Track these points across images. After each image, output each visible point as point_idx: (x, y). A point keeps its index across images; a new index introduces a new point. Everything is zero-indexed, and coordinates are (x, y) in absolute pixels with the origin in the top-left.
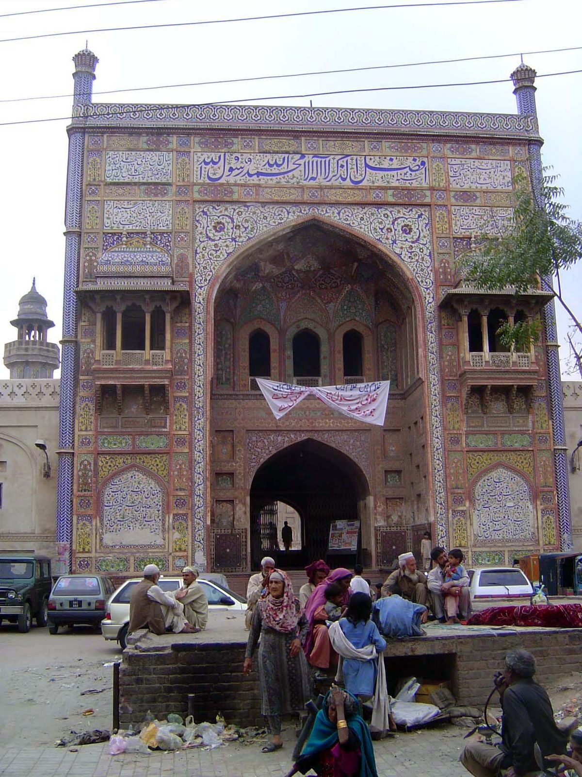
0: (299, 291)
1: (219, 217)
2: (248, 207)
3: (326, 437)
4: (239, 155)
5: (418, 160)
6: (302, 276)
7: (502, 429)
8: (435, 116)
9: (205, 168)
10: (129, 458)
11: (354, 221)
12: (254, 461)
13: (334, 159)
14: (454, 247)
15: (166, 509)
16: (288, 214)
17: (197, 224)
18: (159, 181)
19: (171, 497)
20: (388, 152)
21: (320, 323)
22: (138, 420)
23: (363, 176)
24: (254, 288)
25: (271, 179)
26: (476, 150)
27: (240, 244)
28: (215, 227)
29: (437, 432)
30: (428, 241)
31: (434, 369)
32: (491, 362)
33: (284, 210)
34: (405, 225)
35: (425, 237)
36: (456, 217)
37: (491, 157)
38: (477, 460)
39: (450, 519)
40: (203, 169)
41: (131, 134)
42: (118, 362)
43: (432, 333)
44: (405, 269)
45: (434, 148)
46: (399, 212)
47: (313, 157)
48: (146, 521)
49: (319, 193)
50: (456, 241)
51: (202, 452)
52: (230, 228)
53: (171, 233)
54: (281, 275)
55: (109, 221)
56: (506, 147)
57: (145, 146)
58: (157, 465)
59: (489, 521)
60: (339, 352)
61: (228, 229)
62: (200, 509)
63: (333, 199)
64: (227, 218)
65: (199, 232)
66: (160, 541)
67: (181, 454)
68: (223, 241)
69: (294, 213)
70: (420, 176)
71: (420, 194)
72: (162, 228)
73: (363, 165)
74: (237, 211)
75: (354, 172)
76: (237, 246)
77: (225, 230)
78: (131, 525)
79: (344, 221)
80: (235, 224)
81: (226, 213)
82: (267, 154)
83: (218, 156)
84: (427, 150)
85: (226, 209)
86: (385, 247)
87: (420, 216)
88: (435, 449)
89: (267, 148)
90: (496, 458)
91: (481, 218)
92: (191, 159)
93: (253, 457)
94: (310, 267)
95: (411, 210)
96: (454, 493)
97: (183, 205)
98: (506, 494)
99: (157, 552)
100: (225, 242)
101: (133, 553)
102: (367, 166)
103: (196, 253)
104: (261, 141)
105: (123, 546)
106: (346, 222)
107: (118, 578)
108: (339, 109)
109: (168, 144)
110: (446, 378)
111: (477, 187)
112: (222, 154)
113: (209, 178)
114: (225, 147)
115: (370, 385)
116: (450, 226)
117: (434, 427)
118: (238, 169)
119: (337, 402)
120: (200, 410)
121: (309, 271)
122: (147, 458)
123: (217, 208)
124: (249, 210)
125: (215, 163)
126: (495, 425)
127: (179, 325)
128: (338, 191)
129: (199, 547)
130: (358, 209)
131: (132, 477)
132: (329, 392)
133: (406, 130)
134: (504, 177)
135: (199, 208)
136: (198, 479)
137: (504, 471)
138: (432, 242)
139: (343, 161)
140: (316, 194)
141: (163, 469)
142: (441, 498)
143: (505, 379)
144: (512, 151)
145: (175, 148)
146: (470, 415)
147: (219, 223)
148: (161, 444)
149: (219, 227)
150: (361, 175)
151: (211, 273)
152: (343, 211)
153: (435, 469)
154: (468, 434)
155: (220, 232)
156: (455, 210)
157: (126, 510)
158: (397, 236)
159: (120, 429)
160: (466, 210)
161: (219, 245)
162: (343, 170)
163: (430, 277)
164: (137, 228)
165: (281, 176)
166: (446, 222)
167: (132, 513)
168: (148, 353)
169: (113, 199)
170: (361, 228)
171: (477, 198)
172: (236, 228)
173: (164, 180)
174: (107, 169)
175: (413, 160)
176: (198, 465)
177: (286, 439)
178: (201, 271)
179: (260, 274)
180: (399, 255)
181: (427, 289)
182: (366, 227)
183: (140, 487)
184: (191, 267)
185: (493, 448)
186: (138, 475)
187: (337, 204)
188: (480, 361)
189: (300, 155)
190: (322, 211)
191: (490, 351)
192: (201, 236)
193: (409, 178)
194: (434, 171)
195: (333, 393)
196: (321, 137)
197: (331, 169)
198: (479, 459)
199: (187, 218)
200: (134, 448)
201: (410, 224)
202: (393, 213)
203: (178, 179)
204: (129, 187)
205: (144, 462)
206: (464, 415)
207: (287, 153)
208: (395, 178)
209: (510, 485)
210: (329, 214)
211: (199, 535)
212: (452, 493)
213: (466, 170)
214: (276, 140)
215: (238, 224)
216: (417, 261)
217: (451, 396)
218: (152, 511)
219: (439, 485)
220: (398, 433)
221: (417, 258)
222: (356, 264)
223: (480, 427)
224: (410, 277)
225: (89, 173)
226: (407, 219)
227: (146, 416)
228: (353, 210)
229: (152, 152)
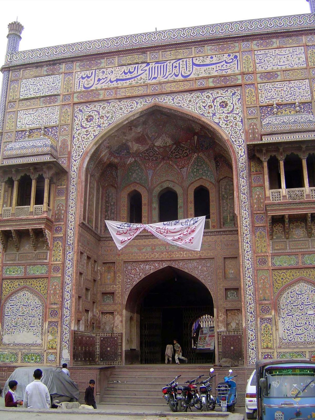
0: (160, 162)
1: (90, 112)
2: (109, 103)
3: (181, 265)
4: (104, 70)
5: (232, 55)
6: (161, 150)
7: (303, 250)
8: (244, 24)
9: (82, 81)
10: (22, 281)
11: (184, 103)
12: (129, 283)
13: (170, 63)
14: (261, 113)
15: (44, 318)
16: (137, 104)
17: (75, 119)
18: (53, 94)
19: (48, 310)
20: (210, 52)
21: (178, 183)
22: (29, 254)
23: (191, 71)
24: (129, 162)
25: (126, 83)
26: (276, 42)
27: (103, 128)
28: (87, 119)
29: (248, 255)
30: (240, 111)
31: (245, 206)
32: (288, 196)
33: (134, 102)
34: (223, 102)
35: (238, 108)
36: (262, 91)
37: (288, 46)
38: (282, 277)
39: (259, 325)
40: (81, 82)
41: (37, 67)
42: (13, 215)
43: (243, 178)
44: (222, 133)
45: (244, 45)
46: (218, 93)
47: (155, 64)
48: (31, 327)
49: (159, 87)
50: (262, 109)
51: (70, 276)
52: (97, 118)
53: (58, 126)
54: (147, 150)
55: (20, 123)
56: (300, 37)
57: (45, 73)
58: (40, 286)
59: (293, 326)
60: (191, 203)
61: (95, 120)
62: (67, 318)
63: (169, 90)
64: (95, 112)
65: (76, 123)
66: (39, 341)
67: (56, 278)
68: (92, 128)
69: (141, 103)
70: (233, 66)
71: (233, 79)
72: (53, 124)
73: (191, 64)
74: (102, 107)
75: (184, 69)
76: (101, 130)
77: (94, 120)
78: (21, 329)
79: (177, 104)
80: (100, 116)
81: (95, 109)
82: (123, 67)
83: (91, 72)
84: (239, 47)
85: (95, 106)
86: (207, 119)
87: (234, 94)
88: (246, 269)
89: (123, 62)
90: (298, 274)
91: (282, 90)
92: (74, 77)
93: (129, 280)
94: (166, 143)
95: (227, 91)
96: (262, 304)
97: (66, 107)
98: (307, 304)
99: (37, 349)
100: (93, 128)
101: (20, 350)
102: (194, 64)
103: (74, 138)
104: (120, 58)
105: (15, 345)
106: (178, 105)
107: (10, 367)
108: (174, 30)
109: (59, 70)
110: (255, 212)
111: (278, 68)
112: (94, 71)
113: (85, 87)
114: (96, 66)
115: (190, 220)
116: (257, 98)
117: (246, 252)
118: (104, 79)
119: (164, 234)
120: (71, 246)
121: (166, 147)
122: (34, 281)
123: (89, 106)
124: (110, 105)
125: (88, 77)
126: (296, 247)
127: (59, 187)
128: (172, 84)
129: (65, 346)
130: (187, 95)
131: (23, 295)
132: (158, 227)
133: (222, 36)
134: (299, 58)
135: (77, 108)
136: (67, 296)
137: (305, 285)
138: (243, 112)
139: (176, 64)
140: (157, 88)
141: (44, 289)
142: (251, 308)
143: (300, 209)
144: (304, 39)
145: (64, 71)
146: (275, 241)
147: (89, 116)
148: (43, 271)
149: (90, 119)
150: (189, 71)
151: (83, 150)
152: (176, 97)
153: (247, 285)
154: (273, 256)
155: (90, 122)
156: (261, 86)
157: (18, 318)
158: (216, 110)
159: (17, 262)
160: (270, 85)
161: (89, 131)
162: (176, 69)
163: (242, 137)
164: (37, 126)
165: (132, 80)
166: (254, 96)
167: (22, 321)
168: (32, 207)
169: (23, 109)
170: (189, 107)
171: (278, 76)
172: (101, 118)
173: (56, 93)
174: (21, 91)
175: (228, 56)
176: (67, 286)
177: (152, 267)
178: (76, 149)
179: (131, 152)
180: (218, 124)
181: (240, 146)
182: (193, 106)
183: (29, 302)
184: (69, 147)
185: (294, 266)
186: (27, 294)
187: (172, 93)
188: (279, 196)
189: (146, 64)
190: (161, 99)
191: (287, 188)
192: (77, 126)
193: (225, 68)
194: (244, 61)
195: (161, 227)
196: (161, 49)
197: (168, 70)
198: (283, 275)
199: (69, 115)
200: (25, 274)
201: (226, 100)
202: (213, 94)
203: (64, 91)
204: (34, 100)
205: (31, 284)
206: (271, 241)
207: (137, 63)
208: (215, 70)
209: (310, 296)
210: (166, 101)
211: (66, 337)
212: (260, 304)
213: (268, 57)
214: (129, 57)
215: (102, 115)
216: (232, 126)
217: (259, 226)
218: (35, 319)
219: (249, 298)
220: (235, 259)
221: (232, 124)
222: (196, 137)
223: (283, 249)
224: (226, 138)
225: (10, 95)
226: (224, 98)
227: (34, 251)
228: (183, 96)
229: (49, 77)
